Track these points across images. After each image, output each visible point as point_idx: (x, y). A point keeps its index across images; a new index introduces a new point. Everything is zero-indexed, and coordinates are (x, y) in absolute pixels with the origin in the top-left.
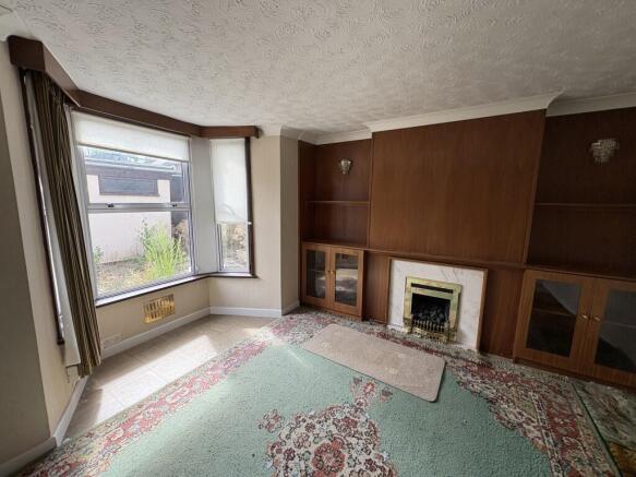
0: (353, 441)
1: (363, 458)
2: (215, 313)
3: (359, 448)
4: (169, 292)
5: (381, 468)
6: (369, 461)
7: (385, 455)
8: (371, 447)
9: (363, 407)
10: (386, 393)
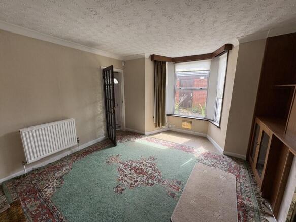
0: (145, 178)
1: (139, 180)
2: (209, 139)
3: (142, 179)
4: (191, 120)
5: (134, 184)
6: (137, 181)
7: (139, 186)
8: (142, 183)
9: (162, 183)
10: (173, 195)
